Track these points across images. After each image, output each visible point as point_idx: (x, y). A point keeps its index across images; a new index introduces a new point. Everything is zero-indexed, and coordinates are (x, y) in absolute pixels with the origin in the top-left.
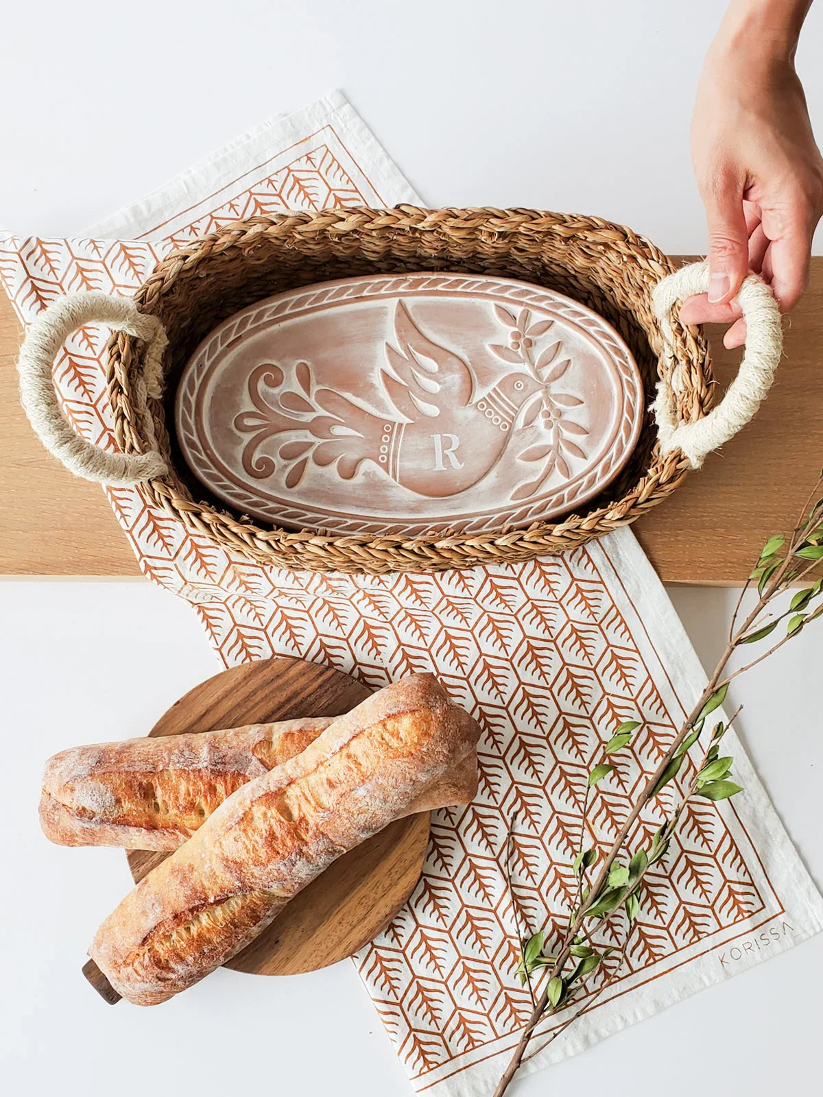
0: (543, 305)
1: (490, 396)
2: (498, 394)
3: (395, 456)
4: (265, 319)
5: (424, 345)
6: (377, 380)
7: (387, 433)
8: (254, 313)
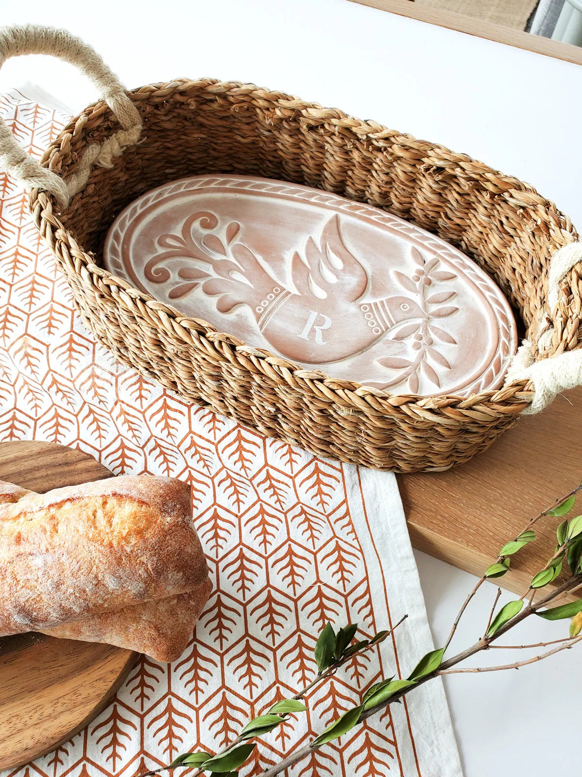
0: (453, 261)
1: (376, 304)
2: (383, 306)
3: (271, 312)
4: (227, 186)
5: (340, 248)
6: (288, 257)
7: (274, 293)
8: (222, 179)
